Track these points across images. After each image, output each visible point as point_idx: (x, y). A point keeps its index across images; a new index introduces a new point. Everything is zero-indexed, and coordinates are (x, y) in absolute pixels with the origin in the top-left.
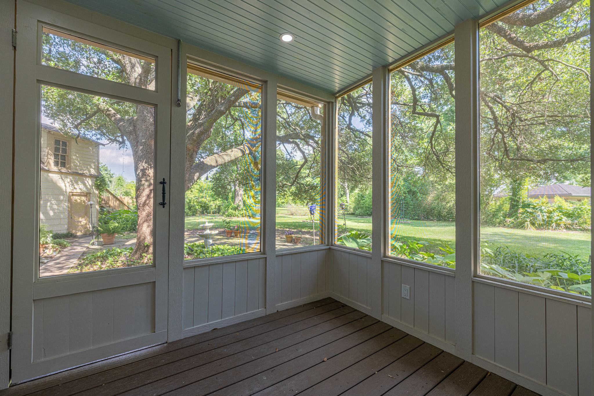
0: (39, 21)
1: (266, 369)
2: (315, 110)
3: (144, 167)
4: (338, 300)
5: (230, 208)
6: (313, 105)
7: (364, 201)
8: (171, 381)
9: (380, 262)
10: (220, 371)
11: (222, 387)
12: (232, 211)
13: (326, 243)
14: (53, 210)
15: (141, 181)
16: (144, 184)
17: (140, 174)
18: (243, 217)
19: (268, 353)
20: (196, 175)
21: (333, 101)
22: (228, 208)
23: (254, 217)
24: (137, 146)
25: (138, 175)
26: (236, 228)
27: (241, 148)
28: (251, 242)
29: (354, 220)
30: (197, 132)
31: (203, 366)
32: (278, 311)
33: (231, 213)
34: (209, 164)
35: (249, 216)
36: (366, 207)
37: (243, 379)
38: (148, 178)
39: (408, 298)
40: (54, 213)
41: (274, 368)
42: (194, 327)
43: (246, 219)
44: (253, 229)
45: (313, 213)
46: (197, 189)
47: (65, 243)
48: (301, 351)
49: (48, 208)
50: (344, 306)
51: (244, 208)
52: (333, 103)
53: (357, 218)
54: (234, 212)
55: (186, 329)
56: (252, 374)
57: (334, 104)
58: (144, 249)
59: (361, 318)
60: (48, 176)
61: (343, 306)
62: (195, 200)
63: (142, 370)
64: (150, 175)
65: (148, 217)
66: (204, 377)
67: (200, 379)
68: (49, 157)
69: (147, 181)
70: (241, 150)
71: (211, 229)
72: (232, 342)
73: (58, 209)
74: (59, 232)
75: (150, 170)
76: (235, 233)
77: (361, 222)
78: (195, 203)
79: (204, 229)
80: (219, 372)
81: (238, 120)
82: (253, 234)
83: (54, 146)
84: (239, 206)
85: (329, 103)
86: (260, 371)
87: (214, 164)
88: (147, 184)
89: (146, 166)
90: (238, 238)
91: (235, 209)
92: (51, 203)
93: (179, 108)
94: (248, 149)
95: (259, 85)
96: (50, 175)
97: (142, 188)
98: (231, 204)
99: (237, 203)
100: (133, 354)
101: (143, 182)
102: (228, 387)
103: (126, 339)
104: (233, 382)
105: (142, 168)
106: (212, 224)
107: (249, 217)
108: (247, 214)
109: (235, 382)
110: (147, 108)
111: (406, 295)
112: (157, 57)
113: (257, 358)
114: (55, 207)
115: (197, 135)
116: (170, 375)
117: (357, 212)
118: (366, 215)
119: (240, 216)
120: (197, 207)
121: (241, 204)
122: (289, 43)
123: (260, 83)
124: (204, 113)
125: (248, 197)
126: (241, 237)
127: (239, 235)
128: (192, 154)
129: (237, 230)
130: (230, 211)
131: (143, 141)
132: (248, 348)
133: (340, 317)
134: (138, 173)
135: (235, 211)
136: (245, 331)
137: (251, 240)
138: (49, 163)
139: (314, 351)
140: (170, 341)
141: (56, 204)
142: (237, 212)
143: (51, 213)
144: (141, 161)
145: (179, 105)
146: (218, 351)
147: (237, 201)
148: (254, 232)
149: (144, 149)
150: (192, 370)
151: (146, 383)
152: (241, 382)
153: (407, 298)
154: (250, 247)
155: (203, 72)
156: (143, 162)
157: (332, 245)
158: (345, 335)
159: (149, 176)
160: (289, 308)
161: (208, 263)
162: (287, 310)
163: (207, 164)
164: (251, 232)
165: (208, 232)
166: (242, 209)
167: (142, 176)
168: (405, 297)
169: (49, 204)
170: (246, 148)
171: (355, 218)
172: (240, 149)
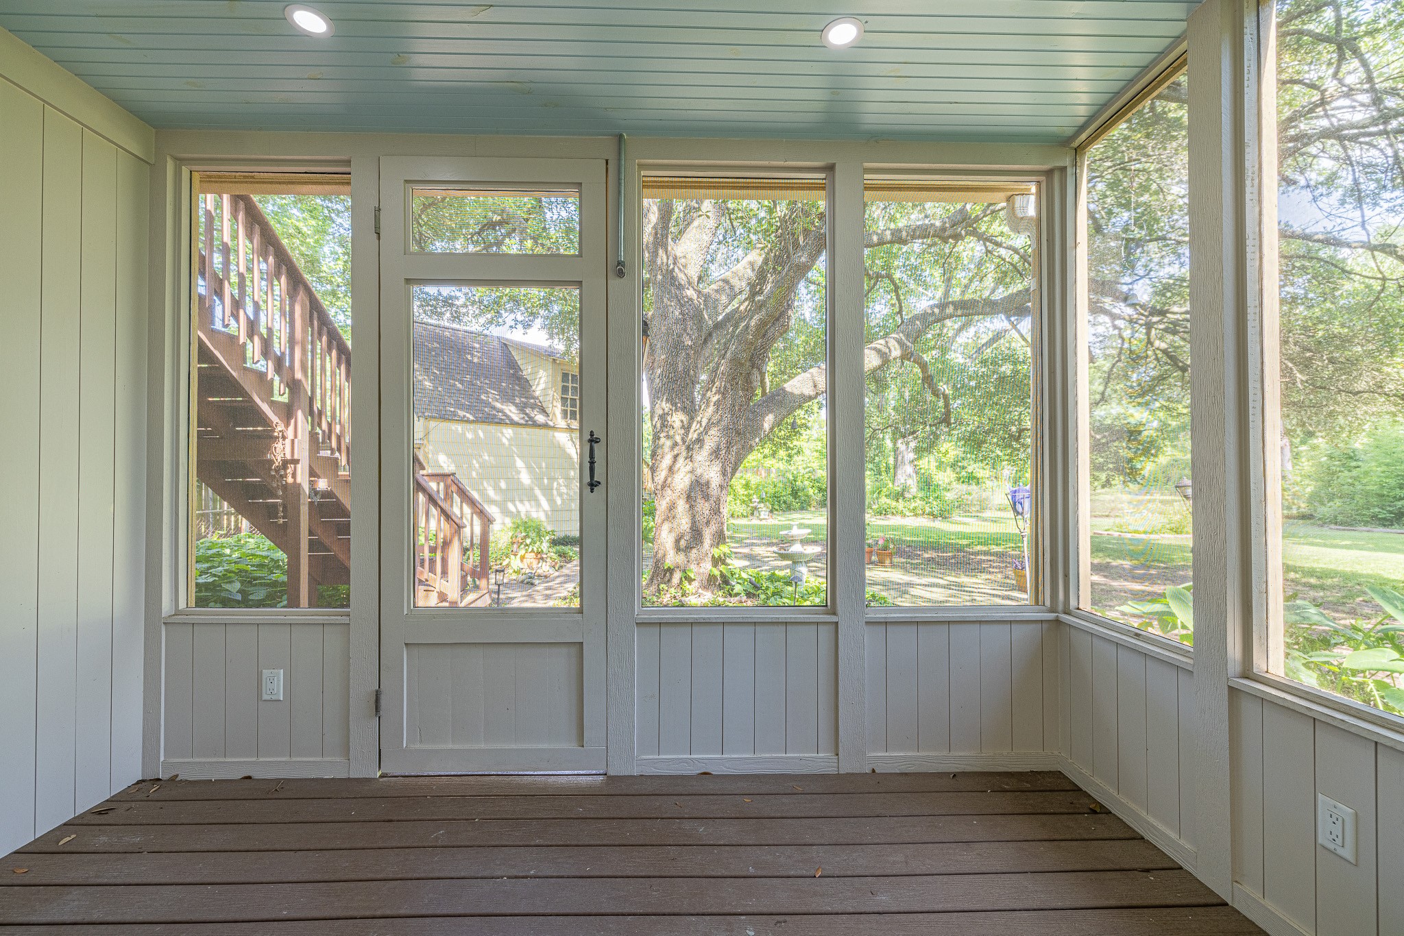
0: (406, 181)
1: (765, 910)
2: (1017, 205)
3: (664, 410)
4: (1084, 789)
5: (883, 493)
6: (1010, 193)
7: (1355, 473)
8: (570, 857)
9: (1226, 691)
10: (666, 874)
11: (650, 910)
12: (888, 501)
13: (1048, 603)
14: (561, 495)
15: (659, 438)
16: (663, 445)
17: (658, 425)
18: (916, 515)
19: (792, 873)
20: (766, 419)
21: (1067, 162)
22: (879, 493)
23: (946, 518)
24: (653, 369)
25: (655, 427)
26: (881, 542)
27: (879, 347)
28: (915, 580)
29: (1306, 537)
30: (753, 323)
31: (641, 849)
32: (874, 771)
33: (885, 506)
34: (797, 392)
35: (931, 514)
36: (1367, 494)
37: (701, 911)
38: (671, 433)
39: (1348, 853)
40: (563, 500)
41: (787, 918)
42: (661, 757)
43: (924, 522)
44: (933, 549)
45: (1020, 510)
46: (817, 451)
47: (571, 554)
48: (884, 900)
49: (555, 492)
50: (1098, 811)
51: (920, 494)
52: (1063, 170)
53: (1326, 531)
54: (894, 504)
55: (644, 757)
56: (727, 909)
57: (1070, 171)
58: (665, 575)
59: (1148, 871)
60: (554, 436)
61: (1094, 812)
62: (807, 476)
63: (540, 815)
64: (675, 426)
65: (670, 511)
66: (630, 874)
67: (620, 874)
68: (555, 404)
69: (668, 437)
70: (878, 351)
71: (804, 542)
72: (725, 815)
73: (567, 494)
74: (568, 534)
75: (674, 414)
76: (878, 555)
77: (1342, 547)
78: (806, 483)
79: (791, 541)
80: (663, 874)
81: (883, 277)
82: (929, 560)
83: (560, 384)
84: (905, 489)
85: (1049, 173)
86: (749, 910)
87: (808, 391)
88: (669, 443)
89: (666, 406)
90: (885, 567)
91: (899, 495)
92: (558, 484)
93: (622, 280)
94: (897, 346)
95: (821, 181)
96: (557, 434)
97: (659, 451)
98: (887, 485)
99: (903, 481)
100: (543, 778)
101: (663, 440)
102: (662, 917)
103: (534, 746)
104: (676, 910)
105: (661, 412)
106: (805, 532)
107: (933, 516)
108: (928, 510)
109: (682, 912)
110: (670, 291)
111: (1339, 841)
112: (580, 184)
113: (760, 873)
114: (564, 490)
115: (754, 329)
116: (576, 843)
117: (1324, 510)
118: (1366, 523)
119: (908, 514)
120: (811, 492)
121: (912, 483)
122: (856, 46)
123: (823, 176)
124: (770, 278)
125: (938, 467)
126: (893, 566)
127: (888, 562)
128: (749, 374)
129: (885, 548)
130: (883, 500)
131: (662, 357)
132: (751, 842)
133: (1063, 844)
134: (654, 423)
135: (897, 501)
136: (766, 797)
137: (917, 574)
138: (554, 414)
139: (920, 916)
140: (611, 773)
141: (565, 486)
142: (901, 505)
143: (559, 502)
144: (658, 398)
145: (621, 274)
146: (687, 825)
147: (901, 478)
148: (934, 555)
149: (664, 373)
150: (617, 848)
151: (532, 843)
152: (693, 918)
153: (1340, 851)
154: (906, 592)
155: (695, 187)
156: (662, 401)
157: (1067, 612)
158: (1053, 905)
159: (673, 428)
160: (912, 769)
161: (687, 619)
162: (902, 774)
163: (792, 393)
164: (926, 556)
165: (796, 548)
166: (914, 497)
167: (661, 427)
168: (1331, 846)
169: (555, 484)
170: (892, 343)
171: (1316, 530)
172: (875, 349)
